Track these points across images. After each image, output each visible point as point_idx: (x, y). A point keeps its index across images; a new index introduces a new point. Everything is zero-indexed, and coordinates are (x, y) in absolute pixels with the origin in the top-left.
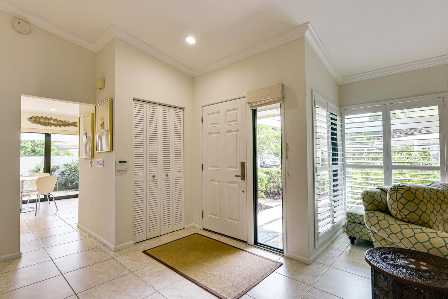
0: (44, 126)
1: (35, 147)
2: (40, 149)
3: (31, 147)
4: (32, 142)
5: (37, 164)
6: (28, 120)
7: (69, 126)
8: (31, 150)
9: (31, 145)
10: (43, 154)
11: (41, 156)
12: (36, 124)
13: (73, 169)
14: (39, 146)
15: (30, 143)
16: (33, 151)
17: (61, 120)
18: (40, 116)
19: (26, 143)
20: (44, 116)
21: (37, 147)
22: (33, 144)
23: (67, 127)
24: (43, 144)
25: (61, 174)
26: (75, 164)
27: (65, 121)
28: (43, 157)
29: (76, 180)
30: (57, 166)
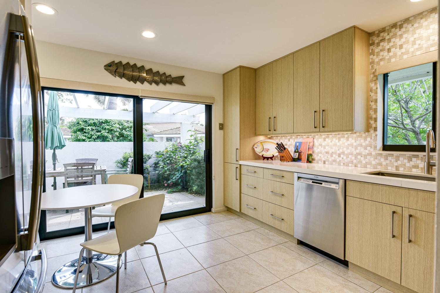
0: (132, 83)
1: (124, 131)
2: (128, 133)
3: (119, 130)
4: (120, 125)
5: (125, 153)
6: (105, 69)
7: (170, 83)
8: (119, 134)
9: (119, 128)
10: (131, 139)
11: (130, 141)
12: (118, 78)
13: (167, 159)
14: (127, 129)
15: (118, 126)
16: (122, 135)
17: (158, 72)
18: (124, 62)
19: (114, 125)
20: (132, 63)
21: (125, 130)
22: (121, 127)
23: (168, 85)
24: (131, 127)
25: (153, 166)
26: (169, 153)
27: (165, 73)
28: (132, 143)
29: (173, 176)
30: (148, 156)
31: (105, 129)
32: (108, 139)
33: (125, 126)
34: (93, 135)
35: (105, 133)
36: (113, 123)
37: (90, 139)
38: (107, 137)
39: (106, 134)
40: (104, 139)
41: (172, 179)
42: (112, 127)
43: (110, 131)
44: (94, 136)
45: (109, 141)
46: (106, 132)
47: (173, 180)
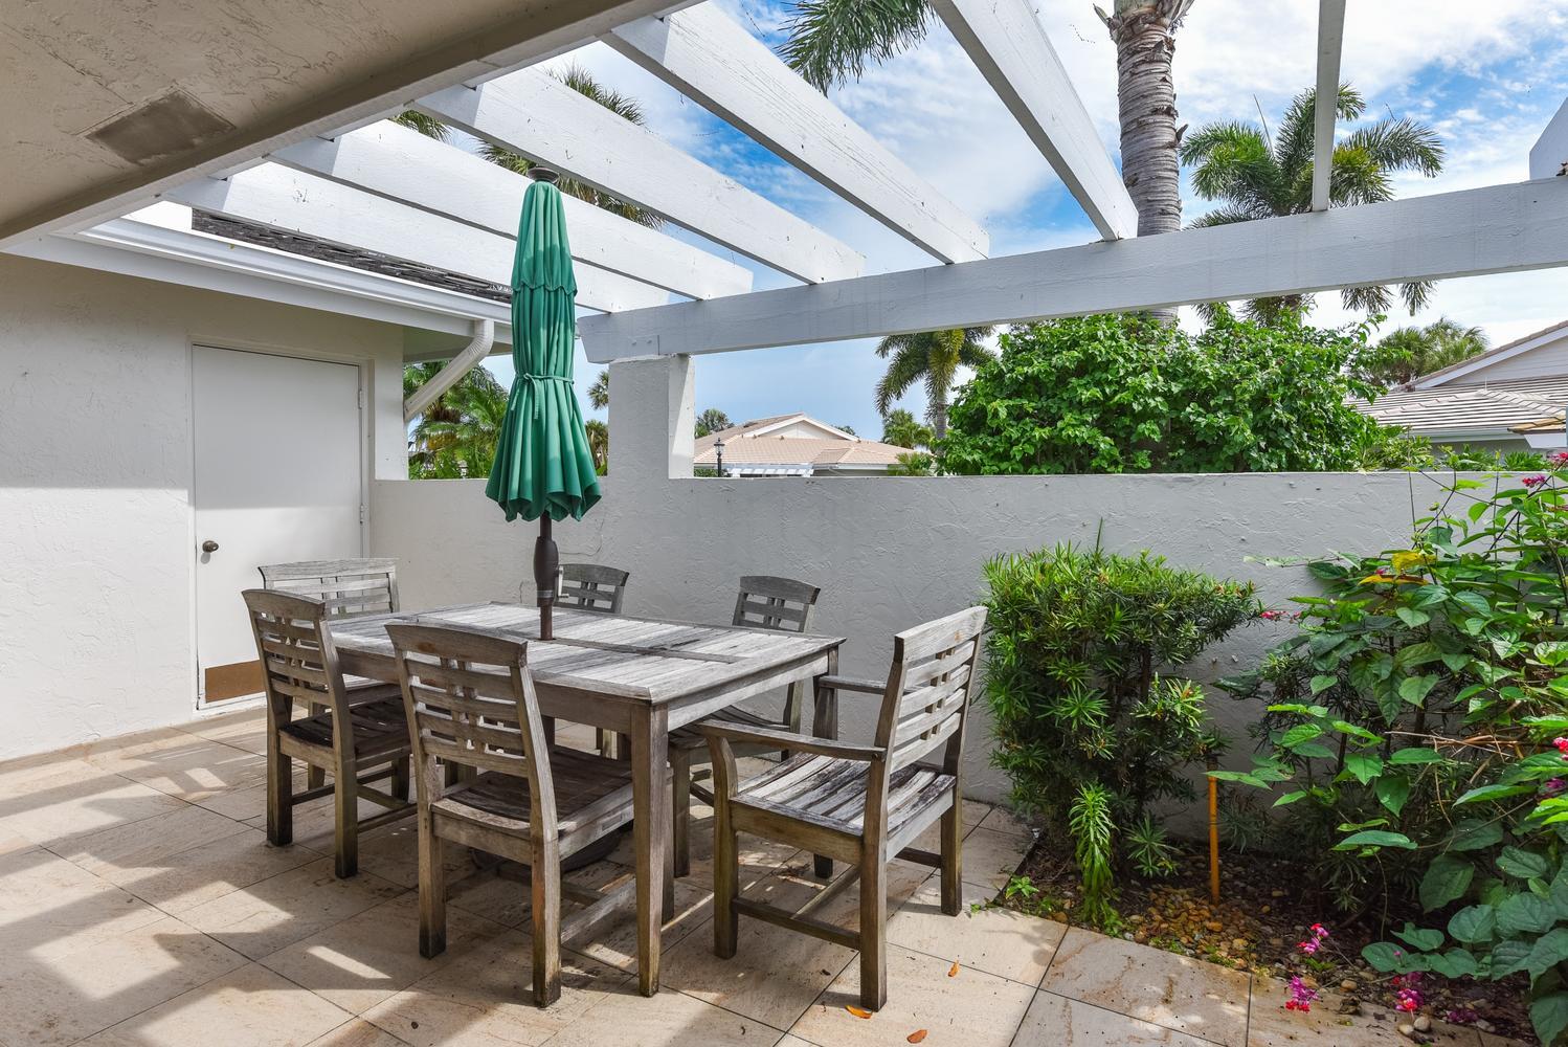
31: (1081, 407)
32: (1094, 463)
33: (1204, 376)
34: (1018, 441)
35: (1077, 429)
36: (1130, 367)
37: (1004, 466)
38: (1092, 451)
39: (1084, 433)
40: (1074, 459)
41: (1439, 920)
42: (1123, 387)
43: (1110, 416)
44: (1020, 447)
45: (1100, 470)
46: (1084, 423)
47: (1450, 944)
